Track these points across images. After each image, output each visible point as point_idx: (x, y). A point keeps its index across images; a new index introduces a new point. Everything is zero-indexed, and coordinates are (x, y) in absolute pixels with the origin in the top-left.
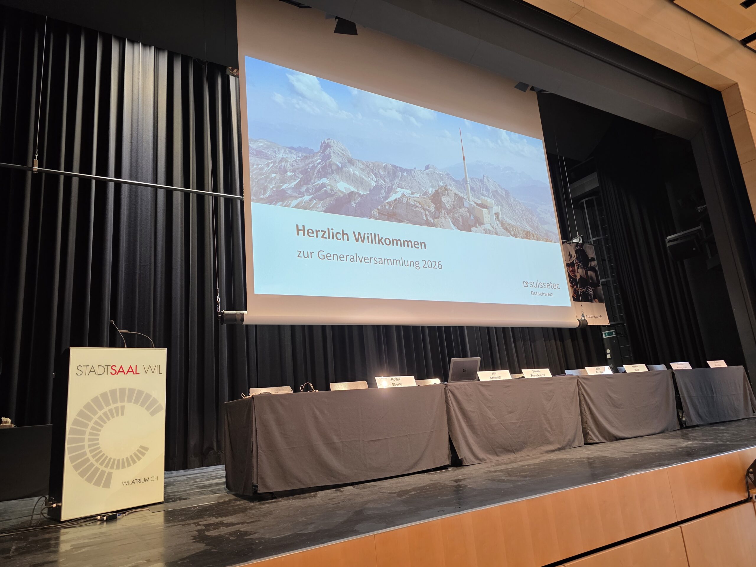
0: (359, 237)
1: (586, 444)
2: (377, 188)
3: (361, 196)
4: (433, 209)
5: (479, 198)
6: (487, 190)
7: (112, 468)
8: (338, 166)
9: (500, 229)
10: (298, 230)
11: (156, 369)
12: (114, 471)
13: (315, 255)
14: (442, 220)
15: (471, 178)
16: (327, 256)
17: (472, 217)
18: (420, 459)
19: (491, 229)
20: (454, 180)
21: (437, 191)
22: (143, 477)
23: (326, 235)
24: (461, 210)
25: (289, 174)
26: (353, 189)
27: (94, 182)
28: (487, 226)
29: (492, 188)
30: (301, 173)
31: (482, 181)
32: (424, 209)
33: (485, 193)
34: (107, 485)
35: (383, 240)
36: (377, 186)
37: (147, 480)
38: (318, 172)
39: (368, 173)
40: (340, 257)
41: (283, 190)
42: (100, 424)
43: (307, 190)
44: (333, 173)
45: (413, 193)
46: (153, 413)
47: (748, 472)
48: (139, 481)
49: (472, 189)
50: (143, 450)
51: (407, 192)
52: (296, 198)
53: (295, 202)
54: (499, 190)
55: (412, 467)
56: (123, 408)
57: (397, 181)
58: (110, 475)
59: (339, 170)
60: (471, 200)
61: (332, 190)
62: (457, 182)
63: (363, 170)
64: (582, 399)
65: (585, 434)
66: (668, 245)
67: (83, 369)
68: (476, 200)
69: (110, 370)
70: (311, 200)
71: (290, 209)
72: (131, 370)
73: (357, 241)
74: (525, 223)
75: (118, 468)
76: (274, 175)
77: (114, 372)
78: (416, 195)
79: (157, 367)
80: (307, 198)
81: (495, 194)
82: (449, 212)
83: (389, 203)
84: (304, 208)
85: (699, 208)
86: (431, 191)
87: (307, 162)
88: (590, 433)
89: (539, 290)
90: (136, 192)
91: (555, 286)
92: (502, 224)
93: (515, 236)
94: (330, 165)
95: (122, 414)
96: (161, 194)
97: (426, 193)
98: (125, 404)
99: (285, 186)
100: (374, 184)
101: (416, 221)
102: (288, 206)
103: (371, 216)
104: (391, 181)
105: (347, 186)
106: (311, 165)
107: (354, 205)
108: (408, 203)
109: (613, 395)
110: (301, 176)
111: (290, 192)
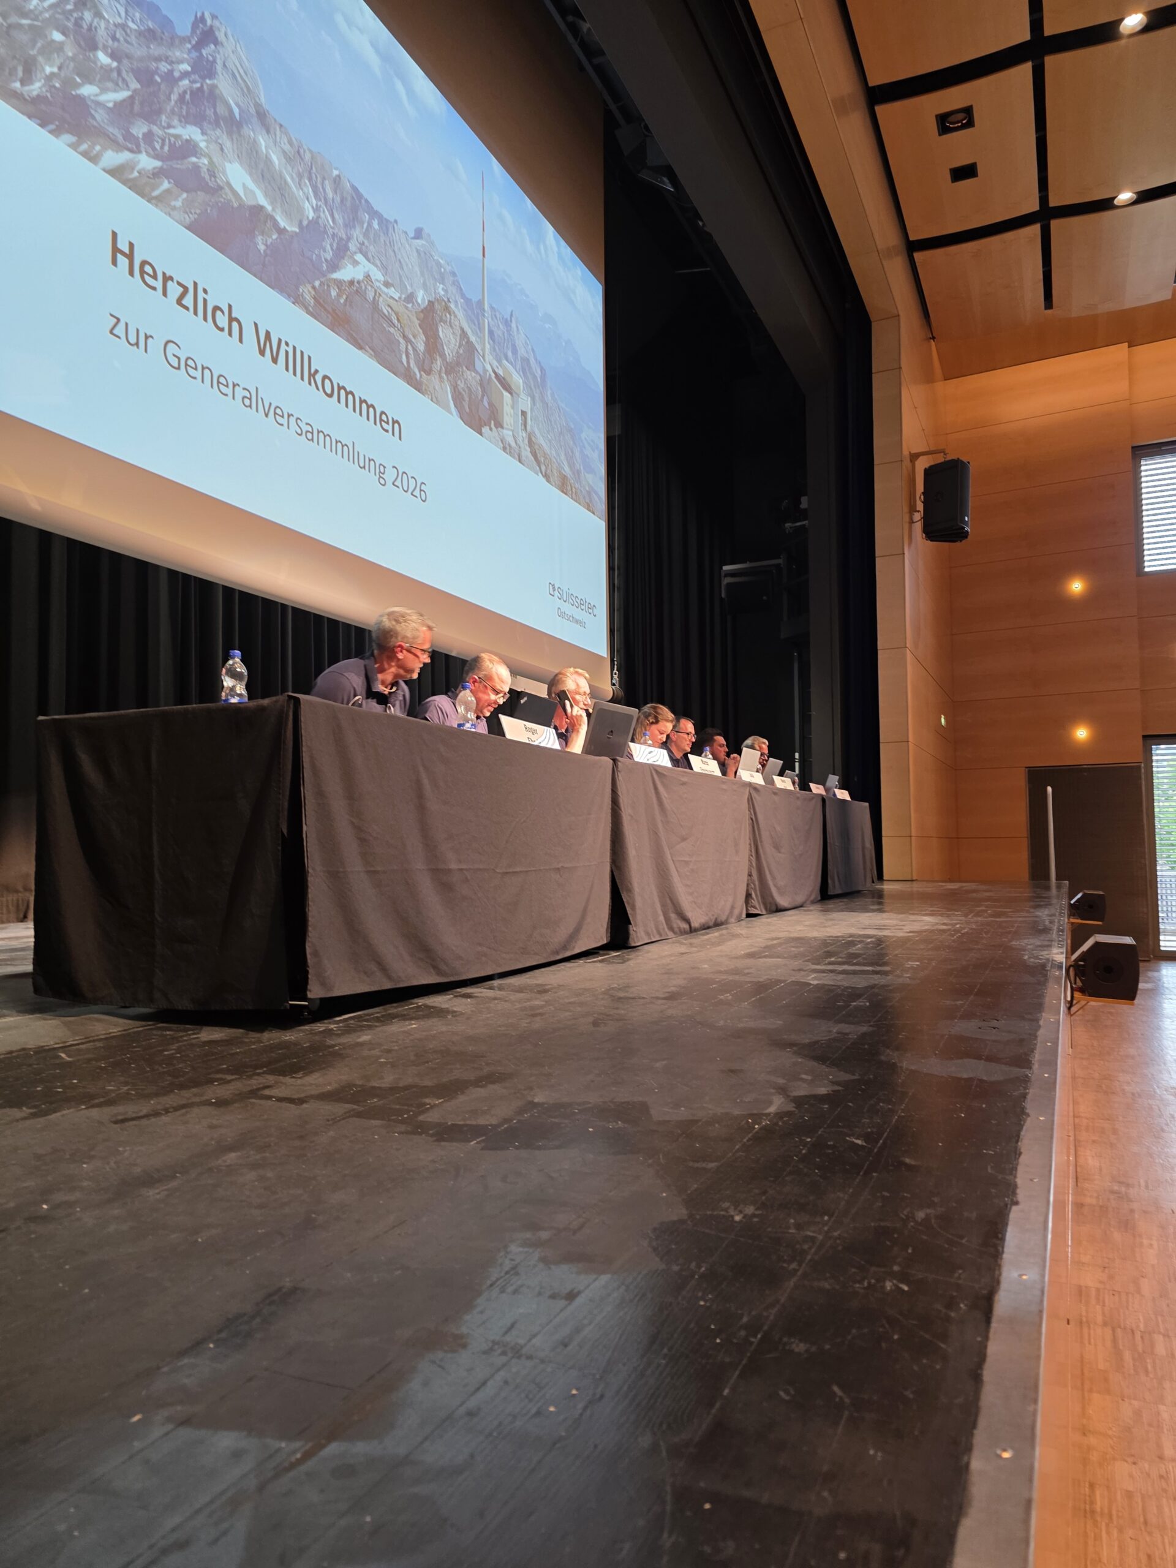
0: (266, 344)
2: (313, 229)
3: (281, 231)
4: (421, 347)
5: (499, 361)
6: (515, 351)
8: (231, 111)
9: (526, 453)
10: (116, 250)
13: (155, 345)
14: (434, 380)
15: (492, 308)
16: (186, 365)
17: (486, 403)
18: (577, 930)
19: (513, 444)
20: (463, 296)
21: (431, 303)
23: (188, 301)
24: (469, 375)
25: (103, 58)
26: (262, 201)
28: (507, 434)
29: (522, 352)
30: (138, 74)
31: (507, 323)
32: (405, 337)
33: (510, 354)
35: (319, 378)
36: (314, 223)
38: (182, 97)
39: (300, 176)
40: (219, 382)
41: (81, 100)
43: (149, 137)
44: (217, 124)
45: (387, 284)
49: (491, 333)
51: (377, 275)
52: (118, 147)
53: (112, 158)
54: (532, 361)
55: (565, 948)
57: (357, 233)
59: (233, 125)
60: (487, 362)
61: (212, 174)
62: (468, 301)
63: (289, 159)
68: (495, 363)
70: (157, 174)
71: (95, 173)
73: (262, 353)
74: (563, 457)
76: (57, 36)
78: (392, 292)
80: (146, 162)
81: (525, 368)
82: (451, 369)
83: (339, 283)
84: (135, 186)
85: (788, 525)
86: (422, 297)
87: (155, 50)
89: (567, 608)
91: (591, 607)
92: (531, 443)
93: (547, 477)
94: (213, 96)
97: (410, 298)
99: (88, 90)
100: (311, 215)
101: (386, 357)
102: (94, 159)
103: (297, 300)
104: (346, 225)
105: (251, 185)
106: (164, 67)
107: (262, 247)
108: (375, 304)
110: (135, 85)
111: (100, 116)
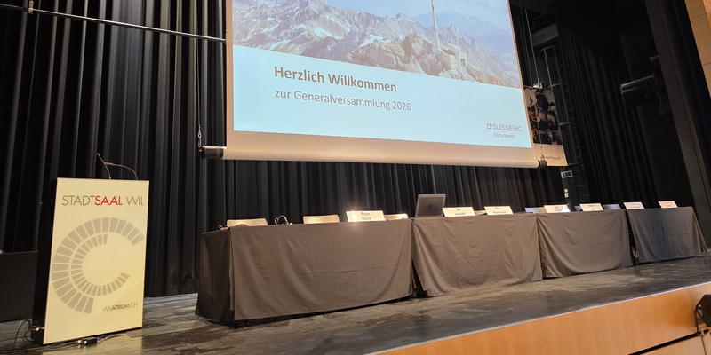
0: (333, 79)
1: (545, 278)
2: (352, 34)
3: (336, 41)
4: (403, 54)
5: (446, 45)
6: (454, 38)
7: (93, 294)
8: (315, 13)
9: (466, 75)
10: (276, 71)
11: (138, 201)
12: (96, 297)
13: (292, 95)
14: (412, 64)
15: (440, 27)
16: (303, 96)
17: (440, 63)
18: (386, 290)
19: (458, 74)
20: (423, 28)
21: (407, 38)
22: (122, 303)
23: (303, 77)
24: (429, 56)
25: (269, 19)
26: (329, 34)
27: (85, 22)
28: (454, 71)
29: (459, 36)
30: (281, 18)
31: (449, 29)
32: (395, 54)
33: (452, 40)
34: (88, 310)
35: (356, 83)
36: (351, 32)
37: (126, 306)
38: (297, 17)
39: (343, 20)
40: (316, 98)
41: (263, 34)
42: (83, 252)
43: (286, 35)
44: (310, 19)
45: (384, 40)
46: (134, 243)
47: (697, 307)
48: (119, 307)
49: (440, 36)
50: (123, 278)
51: (380, 38)
52: (275, 41)
53: (274, 46)
54: (465, 38)
55: (379, 298)
56: (106, 236)
57: (370, 28)
58: (91, 301)
59: (316, 16)
60: (439, 47)
61: (309, 35)
62: (426, 30)
63: (338, 17)
64: (541, 235)
65: (544, 269)
66: (623, 92)
67: (69, 199)
68: (443, 47)
69: (95, 201)
70: (289, 44)
71: (269, 51)
72: (114, 201)
73: (332, 83)
74: (489, 70)
75: (99, 294)
76: (255, 20)
77: (98, 203)
78: (387, 41)
79: (140, 199)
80: (285, 42)
81: (462, 42)
82: (418, 58)
83: (363, 48)
84: (283, 51)
85: (651, 58)
86: (402, 37)
87: (286, 8)
88: (548, 268)
89: (501, 132)
90: (125, 33)
91: (517, 128)
92: (468, 70)
93: (481, 81)
94: (308, 11)
95: (105, 243)
96: (149, 36)
97: (397, 40)
98: (108, 233)
99: (265, 31)
100: (349, 30)
101: (387, 64)
102: (268, 49)
103: (345, 60)
104: (364, 27)
105: (324, 31)
106: (290, 12)
107: (329, 49)
108: (380, 49)
109: (570, 232)
110: (280, 21)
111: (269, 36)
